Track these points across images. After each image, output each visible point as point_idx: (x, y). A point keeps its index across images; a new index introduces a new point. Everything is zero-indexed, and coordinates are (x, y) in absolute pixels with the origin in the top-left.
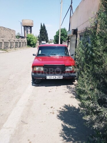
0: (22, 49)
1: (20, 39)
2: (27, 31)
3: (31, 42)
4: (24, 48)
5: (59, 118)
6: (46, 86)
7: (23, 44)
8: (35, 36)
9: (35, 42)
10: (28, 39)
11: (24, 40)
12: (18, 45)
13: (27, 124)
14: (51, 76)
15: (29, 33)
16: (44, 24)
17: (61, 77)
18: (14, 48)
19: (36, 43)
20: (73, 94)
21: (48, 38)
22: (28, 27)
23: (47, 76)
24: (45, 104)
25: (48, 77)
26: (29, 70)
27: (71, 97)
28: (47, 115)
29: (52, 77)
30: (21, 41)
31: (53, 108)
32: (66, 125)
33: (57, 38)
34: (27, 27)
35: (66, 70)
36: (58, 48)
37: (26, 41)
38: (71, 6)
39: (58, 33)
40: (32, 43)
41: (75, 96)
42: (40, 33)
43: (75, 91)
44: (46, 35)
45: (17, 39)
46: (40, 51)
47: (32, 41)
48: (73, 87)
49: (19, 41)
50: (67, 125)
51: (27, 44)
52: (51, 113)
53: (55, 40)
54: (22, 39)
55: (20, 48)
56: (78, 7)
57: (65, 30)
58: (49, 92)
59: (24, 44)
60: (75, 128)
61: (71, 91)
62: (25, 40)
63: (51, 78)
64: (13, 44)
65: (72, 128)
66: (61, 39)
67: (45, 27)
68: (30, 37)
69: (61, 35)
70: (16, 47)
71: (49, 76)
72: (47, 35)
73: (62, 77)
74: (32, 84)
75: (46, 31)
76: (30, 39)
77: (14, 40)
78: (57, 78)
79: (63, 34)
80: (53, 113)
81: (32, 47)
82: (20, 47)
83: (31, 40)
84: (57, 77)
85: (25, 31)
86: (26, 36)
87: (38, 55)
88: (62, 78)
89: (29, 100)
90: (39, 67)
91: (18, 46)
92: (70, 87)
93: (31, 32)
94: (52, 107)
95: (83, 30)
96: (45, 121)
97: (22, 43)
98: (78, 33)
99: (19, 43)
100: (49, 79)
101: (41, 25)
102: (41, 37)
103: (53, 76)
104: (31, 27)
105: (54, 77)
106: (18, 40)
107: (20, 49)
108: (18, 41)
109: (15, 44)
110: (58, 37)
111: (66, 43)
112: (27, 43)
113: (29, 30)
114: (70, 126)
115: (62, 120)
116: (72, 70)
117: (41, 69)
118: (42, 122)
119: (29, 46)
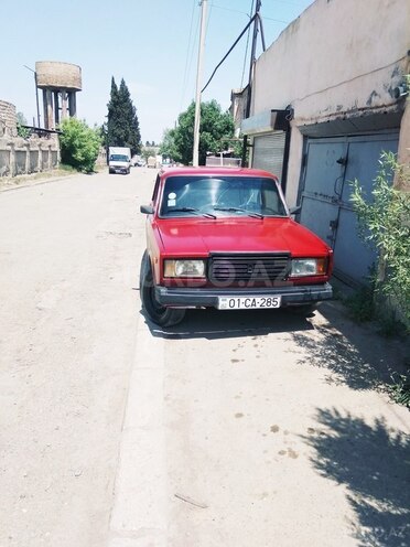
0: (43, 180)
1: (34, 139)
2: (57, 109)
3: (75, 152)
4: (50, 176)
5: (323, 472)
6: (210, 337)
7: (45, 160)
8: (91, 127)
9: (92, 153)
10: (65, 140)
11: (50, 142)
12: (25, 164)
13: (205, 507)
14: (236, 300)
15: (64, 115)
16: (123, 82)
17: (275, 302)
18: (10, 176)
19: (97, 155)
20: (330, 367)
21: (139, 136)
22: (59, 93)
23: (221, 298)
24: (239, 415)
25: (225, 303)
26: (107, 269)
27: (330, 380)
28: (269, 462)
29: (240, 302)
30: (37, 149)
31: (281, 432)
32: (367, 501)
33: (185, 139)
34: (57, 90)
35: (293, 274)
36: (241, 184)
37: (57, 148)
38: (256, 18)
39: (187, 118)
40: (79, 156)
41: (343, 379)
42: (110, 116)
43: (333, 357)
44: (132, 124)
45: (20, 139)
46: (172, 196)
47: (81, 147)
48: (317, 340)
49: (28, 146)
50: (373, 503)
51: (59, 158)
52: (282, 453)
53: (177, 147)
54: (43, 139)
55: (34, 174)
56: (294, 24)
57: (213, 107)
58: (234, 361)
59: (49, 161)
60: (405, 511)
61: (317, 356)
62: (54, 142)
63: (236, 307)
64: (6, 160)
65: (394, 512)
66: (200, 143)
67: (128, 95)
68: (72, 130)
69: (203, 128)
70: (20, 170)
71: (228, 299)
72: (136, 124)
73: (279, 300)
74: (151, 330)
75: (132, 111)
76: (73, 138)
77: (12, 144)
78: (258, 306)
79: (210, 125)
80: (294, 455)
81: (80, 170)
82: (32, 170)
83: (77, 142)
84: (260, 302)
85: (49, 107)
86: (53, 126)
87: (165, 210)
88: (278, 306)
89: (166, 399)
90: (186, 262)
91: (27, 166)
92: (305, 339)
93: (72, 110)
94: (275, 429)
95: (324, 114)
96: (275, 492)
97: (40, 153)
98: (295, 124)
99: (28, 154)
100: (228, 308)
101: (114, 86)
102: (112, 132)
103: (243, 299)
104: (71, 93)
105: (249, 303)
106: (25, 142)
107: (35, 178)
108: (25, 149)
109: (13, 158)
110: (191, 136)
111: (221, 158)
112: (62, 155)
113: (64, 104)
114: (385, 506)
115: (340, 481)
116: (314, 273)
117: (195, 271)
118: (265, 495)
119: (68, 167)
